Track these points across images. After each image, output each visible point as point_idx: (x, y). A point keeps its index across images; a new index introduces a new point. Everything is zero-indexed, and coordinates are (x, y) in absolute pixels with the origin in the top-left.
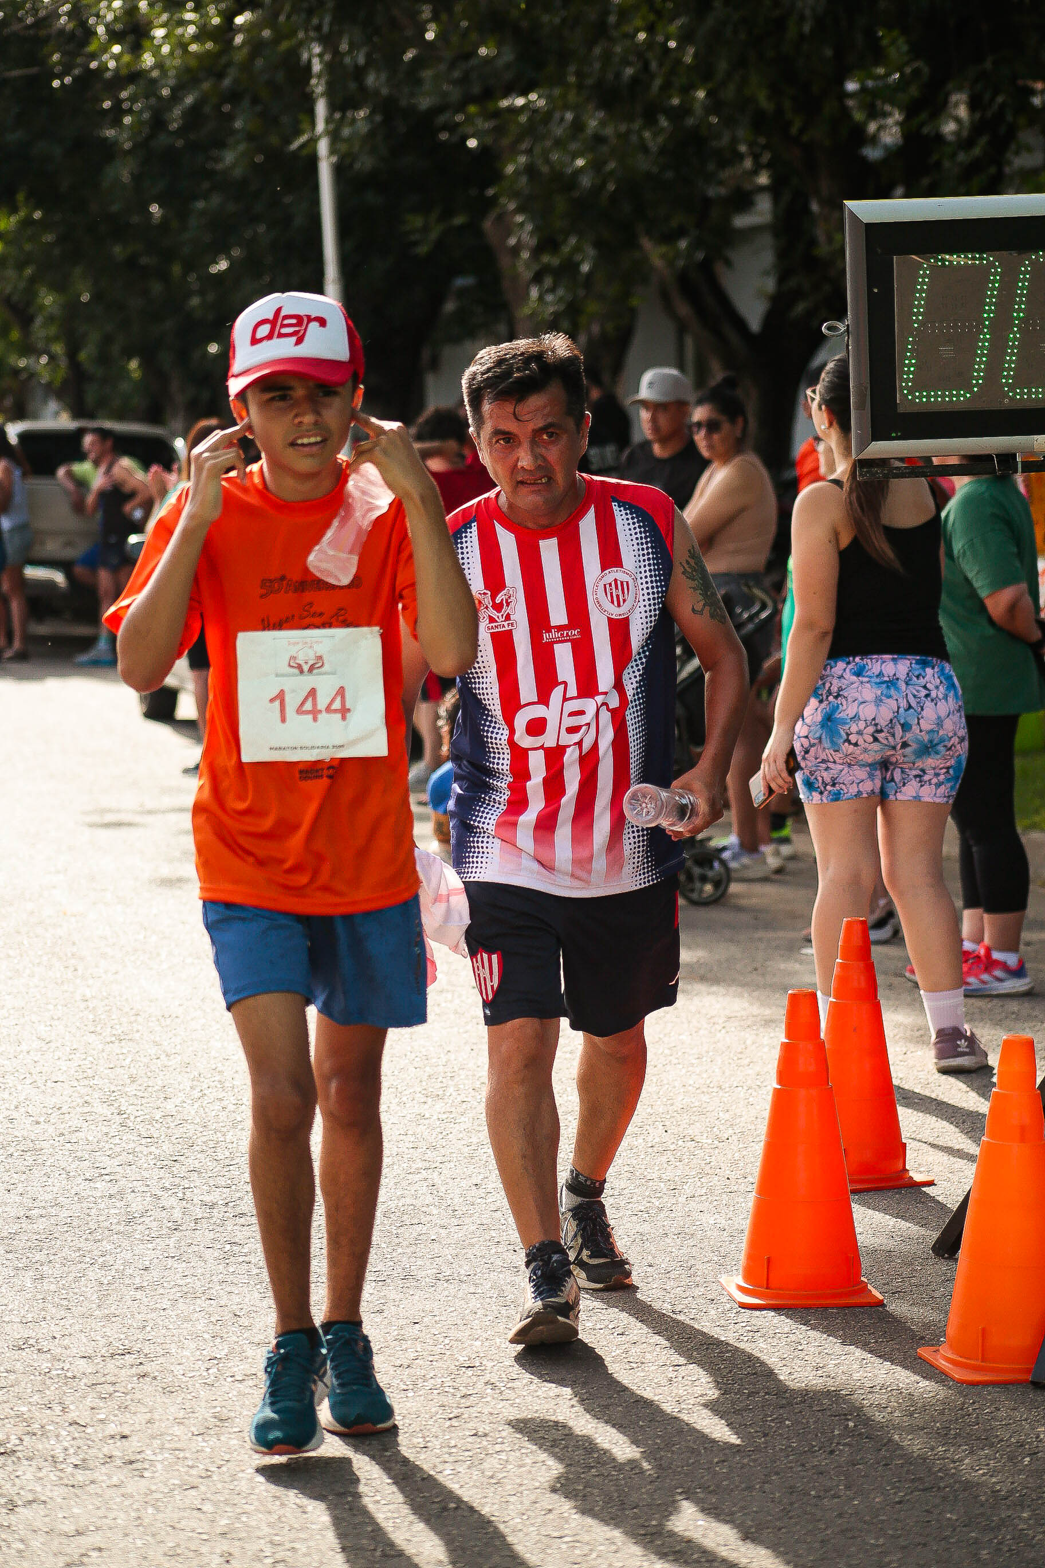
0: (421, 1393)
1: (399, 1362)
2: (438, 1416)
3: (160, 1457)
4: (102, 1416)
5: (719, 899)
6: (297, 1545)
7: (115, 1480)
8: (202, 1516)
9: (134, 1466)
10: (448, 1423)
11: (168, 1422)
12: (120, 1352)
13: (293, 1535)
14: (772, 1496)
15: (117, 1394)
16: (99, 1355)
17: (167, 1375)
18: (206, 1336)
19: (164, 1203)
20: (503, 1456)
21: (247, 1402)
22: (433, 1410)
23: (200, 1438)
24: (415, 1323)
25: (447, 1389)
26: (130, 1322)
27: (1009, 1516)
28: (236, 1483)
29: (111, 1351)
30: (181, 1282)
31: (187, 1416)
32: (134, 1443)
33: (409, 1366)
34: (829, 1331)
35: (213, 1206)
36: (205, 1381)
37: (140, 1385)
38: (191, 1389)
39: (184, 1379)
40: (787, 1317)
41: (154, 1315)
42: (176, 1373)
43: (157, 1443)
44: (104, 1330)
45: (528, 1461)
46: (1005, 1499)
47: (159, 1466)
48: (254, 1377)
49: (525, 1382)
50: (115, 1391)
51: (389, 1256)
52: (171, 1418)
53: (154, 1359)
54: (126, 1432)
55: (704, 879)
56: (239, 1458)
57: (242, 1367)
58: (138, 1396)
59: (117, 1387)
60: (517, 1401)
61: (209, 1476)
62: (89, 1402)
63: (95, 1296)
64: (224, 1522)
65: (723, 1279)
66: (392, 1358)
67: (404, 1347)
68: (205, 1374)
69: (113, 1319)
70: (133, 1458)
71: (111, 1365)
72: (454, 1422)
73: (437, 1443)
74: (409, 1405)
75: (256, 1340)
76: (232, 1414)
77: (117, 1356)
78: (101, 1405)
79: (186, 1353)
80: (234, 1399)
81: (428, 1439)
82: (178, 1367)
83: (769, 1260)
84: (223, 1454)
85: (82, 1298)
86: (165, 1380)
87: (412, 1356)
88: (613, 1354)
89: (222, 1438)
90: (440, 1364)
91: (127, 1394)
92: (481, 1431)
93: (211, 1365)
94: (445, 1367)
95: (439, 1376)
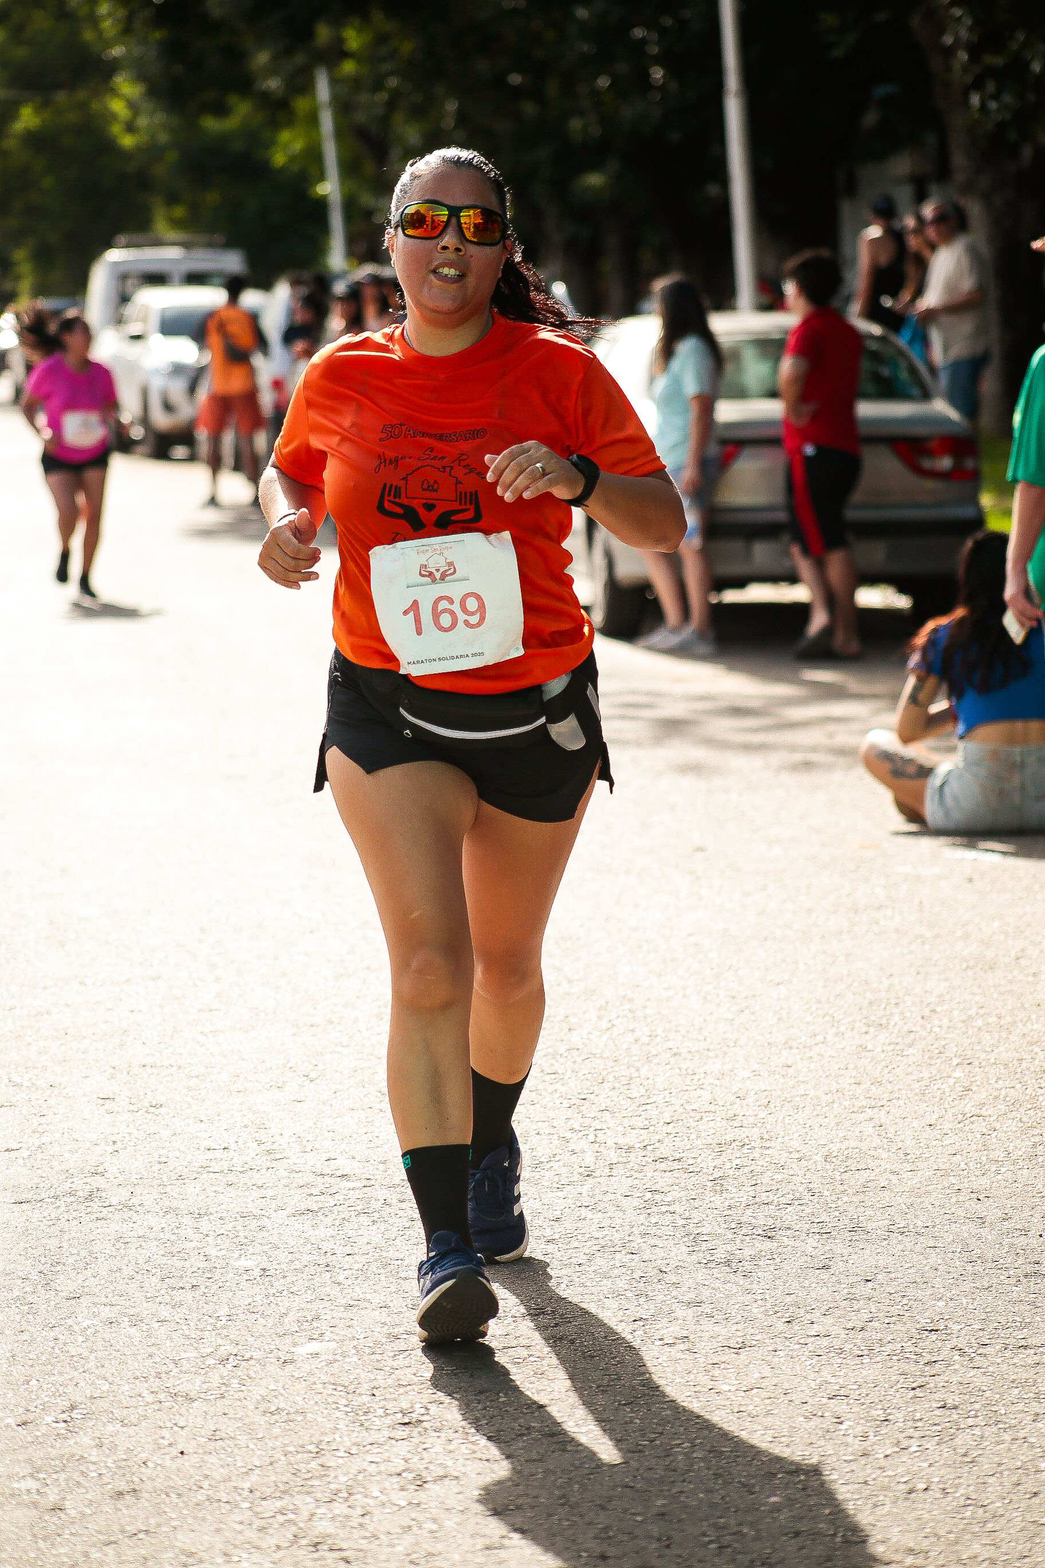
1: (850, 1325)
2: (900, 1385)
9: (555, 1439)
10: (912, 1393)
18: (629, 1294)
19: (572, 1146)
20: (977, 1431)
21: (679, 1369)
22: (894, 1378)
24: (867, 1281)
25: (908, 1355)
30: (597, 1234)
33: (862, 1329)
35: (630, 1149)
51: (833, 1206)
53: (571, 1320)
61: (640, 1451)
66: (843, 1320)
67: (856, 1308)
72: (919, 1393)
73: (899, 1416)
74: (864, 1373)
75: (685, 1299)
81: (888, 1411)
87: (868, 1317)
90: (898, 1327)
91: (543, 1359)
92: (950, 1402)
93: (636, 1326)
94: (904, 1330)
95: (899, 1340)
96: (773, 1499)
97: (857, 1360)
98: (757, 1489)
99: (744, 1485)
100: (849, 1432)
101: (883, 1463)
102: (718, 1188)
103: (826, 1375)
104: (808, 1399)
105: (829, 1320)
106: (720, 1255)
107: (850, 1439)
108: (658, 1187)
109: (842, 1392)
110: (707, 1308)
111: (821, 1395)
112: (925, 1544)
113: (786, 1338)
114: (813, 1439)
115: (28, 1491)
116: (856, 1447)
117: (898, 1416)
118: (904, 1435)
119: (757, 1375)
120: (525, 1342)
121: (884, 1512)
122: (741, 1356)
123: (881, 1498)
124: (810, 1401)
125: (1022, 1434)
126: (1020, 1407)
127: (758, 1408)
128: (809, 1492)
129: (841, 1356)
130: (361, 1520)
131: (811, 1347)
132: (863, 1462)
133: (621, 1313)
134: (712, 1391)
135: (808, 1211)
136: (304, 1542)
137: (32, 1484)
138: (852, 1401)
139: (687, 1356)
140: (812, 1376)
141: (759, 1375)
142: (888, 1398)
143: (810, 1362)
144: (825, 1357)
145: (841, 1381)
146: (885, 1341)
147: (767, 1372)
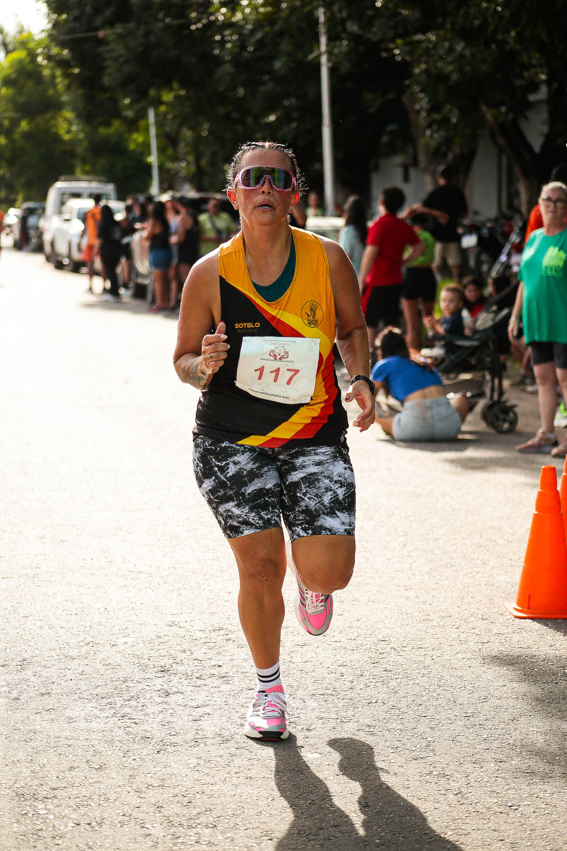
1: (350, 638)
2: (368, 662)
3: (236, 675)
4: (209, 657)
5: (512, 430)
6: (300, 716)
7: (215, 685)
9: (225, 679)
10: (373, 665)
12: (218, 629)
13: (299, 711)
14: (527, 702)
15: (216, 647)
16: (208, 630)
17: (240, 640)
20: (399, 680)
22: (366, 659)
24: (358, 620)
25: (373, 650)
26: (222, 616)
29: (213, 628)
32: (224, 669)
33: (354, 639)
34: (558, 629)
37: (227, 644)
40: (538, 622)
43: (235, 669)
44: (210, 619)
45: (411, 683)
47: (236, 679)
49: (410, 648)
50: (215, 646)
52: (242, 658)
53: (234, 632)
54: (221, 664)
55: (505, 420)
58: (226, 648)
60: (406, 656)
62: (203, 650)
63: (206, 604)
65: (507, 604)
66: (346, 636)
67: (352, 631)
69: (215, 614)
70: (223, 675)
71: (213, 635)
72: (376, 665)
73: (368, 674)
74: (354, 656)
77: (216, 631)
78: (209, 652)
81: (363, 672)
83: (530, 596)
85: (200, 604)
86: (239, 642)
87: (357, 635)
88: (453, 637)
90: (369, 639)
91: (221, 647)
92: (388, 669)
94: (372, 640)
95: (369, 644)
96: (313, 705)
97: (352, 652)
98: (307, 700)
99: (302, 699)
100: (346, 679)
101: (359, 692)
103: (338, 657)
105: (341, 635)
107: (346, 682)
109: (344, 664)
111: (335, 665)
112: (374, 723)
114: (332, 682)
115: (5, 692)
116: (349, 685)
117: (366, 673)
118: (368, 681)
119: (309, 656)
121: (358, 711)
123: (357, 705)
124: (331, 667)
125: (417, 682)
126: (417, 671)
127: (309, 669)
128: (328, 702)
129: (345, 650)
130: (142, 708)
131: (333, 646)
132: (351, 691)
136: (118, 715)
137: (7, 689)
138: (348, 668)
140: (332, 657)
141: (311, 656)
142: (363, 666)
143: (332, 652)
144: (338, 650)
145: (344, 660)
146: (364, 644)
147: (314, 655)
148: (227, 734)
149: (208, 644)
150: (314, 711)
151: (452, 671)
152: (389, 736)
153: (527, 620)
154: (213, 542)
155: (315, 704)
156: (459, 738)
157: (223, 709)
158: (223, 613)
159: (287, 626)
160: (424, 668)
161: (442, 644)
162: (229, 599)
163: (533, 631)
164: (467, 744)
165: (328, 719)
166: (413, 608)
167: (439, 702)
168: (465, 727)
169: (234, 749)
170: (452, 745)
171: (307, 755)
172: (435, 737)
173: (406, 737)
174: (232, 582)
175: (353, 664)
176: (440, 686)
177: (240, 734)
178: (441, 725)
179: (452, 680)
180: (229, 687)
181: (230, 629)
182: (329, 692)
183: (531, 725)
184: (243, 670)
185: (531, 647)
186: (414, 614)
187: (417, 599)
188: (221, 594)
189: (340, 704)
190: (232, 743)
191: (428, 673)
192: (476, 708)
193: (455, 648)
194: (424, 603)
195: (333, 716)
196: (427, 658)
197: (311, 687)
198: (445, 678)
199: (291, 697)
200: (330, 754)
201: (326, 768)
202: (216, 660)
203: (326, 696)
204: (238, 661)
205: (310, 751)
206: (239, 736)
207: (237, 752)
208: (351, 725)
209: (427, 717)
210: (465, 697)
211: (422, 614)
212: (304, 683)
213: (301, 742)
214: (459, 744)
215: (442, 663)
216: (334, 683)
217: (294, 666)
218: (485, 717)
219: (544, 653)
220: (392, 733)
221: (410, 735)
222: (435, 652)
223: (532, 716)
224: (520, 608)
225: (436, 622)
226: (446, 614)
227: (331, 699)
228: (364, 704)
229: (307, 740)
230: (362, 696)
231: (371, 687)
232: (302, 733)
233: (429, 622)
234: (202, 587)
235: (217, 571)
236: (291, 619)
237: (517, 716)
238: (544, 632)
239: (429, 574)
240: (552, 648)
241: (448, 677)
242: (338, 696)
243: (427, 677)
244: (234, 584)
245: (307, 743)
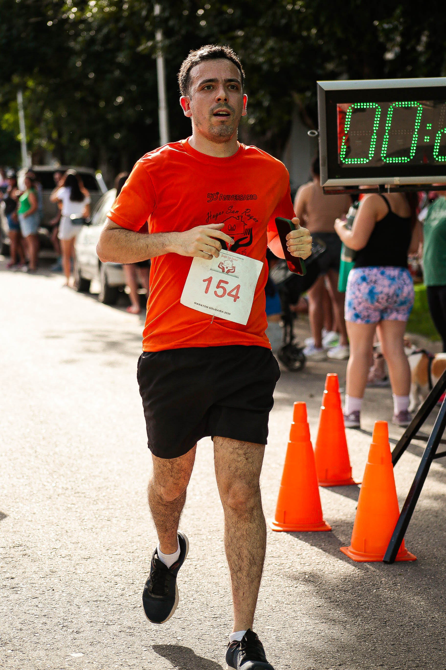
0: (135, 563)
1: (129, 551)
2: (141, 572)
3: (25, 586)
4: (5, 570)
5: (302, 369)
6: (73, 620)
7: (5, 595)
8: (38, 609)
9: (14, 589)
10: (144, 574)
11: (31, 573)
12: (17, 545)
13: (73, 616)
14: (268, 603)
15: (13, 562)
16: (9, 547)
17: (35, 555)
18: (54, 540)
19: (46, 488)
21: (65, 566)
22: (139, 569)
23: (43, 579)
24: (139, 536)
25: (146, 561)
26: (24, 534)
27: (362, 612)
28: (54, 596)
29: (14, 545)
30: (47, 518)
31: (39, 570)
32: (16, 581)
33: (133, 552)
34: (306, 541)
35: (67, 489)
36: (49, 557)
37: (23, 558)
38: (43, 560)
39: (41, 556)
40: (291, 535)
41: (34, 531)
42: (38, 554)
43: (25, 581)
44: (12, 537)
46: (362, 606)
47: (24, 589)
48: (69, 556)
50: (12, 561)
51: (134, 510)
52: (33, 571)
53: (30, 548)
54: (14, 576)
55: (295, 360)
56: (57, 587)
57: (65, 552)
58: (21, 562)
59: (14, 559)
61: (44, 594)
63: (12, 524)
64: (45, 611)
66: (127, 549)
67: (132, 545)
68: (50, 554)
69: (17, 533)
71: (12, 550)
73: (138, 582)
74: (129, 567)
75: (73, 542)
76: (58, 570)
77: (16, 547)
78: (6, 566)
79: (44, 546)
80: (60, 564)
81: (134, 580)
82: (40, 552)
83: (285, 512)
84: (50, 585)
85: (6, 524)
86: (33, 557)
87: (136, 548)
88: (217, 548)
89: (52, 579)
90: (146, 552)
91: (17, 562)
93: (53, 551)
94: (147, 553)
95: (145, 556)
96: (86, 610)
97: (128, 563)
98: (81, 606)
99: (77, 606)
100: (119, 587)
101: (128, 598)
102: (95, 503)
103: (116, 568)
104: (107, 576)
105: (122, 549)
106: (90, 526)
107: (118, 590)
108: (74, 503)
109: (120, 574)
110: (80, 545)
111: (112, 575)
113: (105, 555)
114: (106, 590)
116: (120, 592)
118: (137, 588)
119: (92, 568)
120: (12, 556)
121: (123, 614)
122: (87, 561)
123: (124, 610)
124: (108, 577)
127: (89, 579)
128: (99, 608)
129: (123, 561)
131: (113, 559)
132: (121, 598)
133: (49, 546)
134: (74, 573)
135: (125, 511)
138: (122, 577)
139: (69, 561)
140: (111, 568)
141: (93, 568)
142: (135, 576)
143: (111, 563)
144: (117, 562)
145: (120, 570)
146: (140, 556)
147: (95, 567)
148: (7, 638)
149: (6, 559)
150: (85, 615)
151: (210, 578)
152: (145, 636)
153: (282, 533)
154: (28, 469)
155: (87, 610)
156: (204, 637)
157: (8, 616)
158: (25, 532)
159: (77, 542)
160: (187, 576)
161: (206, 555)
162: (33, 520)
163: (286, 542)
164: (211, 642)
165: (96, 623)
166: (188, 524)
167: (193, 606)
168: (211, 627)
169: (10, 651)
170: (197, 643)
171: (71, 655)
172: (184, 636)
173: (160, 637)
174: (38, 504)
175: (128, 573)
176: (197, 592)
177: (18, 638)
178: (191, 625)
179: (208, 586)
180: (17, 596)
181: (27, 545)
182: (102, 599)
183: (267, 624)
184: (32, 582)
185: (281, 556)
186: (188, 529)
187: (193, 516)
188: (27, 515)
189: (110, 609)
190: (10, 646)
191: (190, 580)
192: (224, 610)
193: (216, 559)
194: (199, 520)
195: (101, 620)
196: (191, 567)
197: (88, 595)
198: (203, 584)
199: (69, 604)
200: (92, 653)
201: (85, 665)
202: (11, 573)
203: (98, 603)
204: (29, 574)
205: (75, 651)
206: (17, 639)
207: (12, 653)
208: (115, 627)
209: (181, 619)
210: (217, 601)
211: (195, 529)
212: (83, 591)
213: (69, 643)
214: (203, 641)
215: (203, 571)
216: (107, 591)
217: (76, 576)
218: (231, 617)
219: (291, 561)
220: (148, 634)
221: (164, 635)
222: (199, 562)
223: (270, 616)
224: (277, 523)
225: (205, 536)
226: (215, 529)
227: (102, 604)
228: (130, 608)
229: (74, 641)
230: (130, 601)
231: (139, 593)
232: (72, 636)
233: (199, 536)
234: (11, 510)
235: (27, 495)
236: (82, 536)
237: (257, 616)
238: (295, 543)
239: (208, 494)
240: (299, 557)
241: (206, 584)
242: (109, 603)
243: (188, 584)
244: (40, 506)
245: (74, 644)
